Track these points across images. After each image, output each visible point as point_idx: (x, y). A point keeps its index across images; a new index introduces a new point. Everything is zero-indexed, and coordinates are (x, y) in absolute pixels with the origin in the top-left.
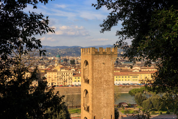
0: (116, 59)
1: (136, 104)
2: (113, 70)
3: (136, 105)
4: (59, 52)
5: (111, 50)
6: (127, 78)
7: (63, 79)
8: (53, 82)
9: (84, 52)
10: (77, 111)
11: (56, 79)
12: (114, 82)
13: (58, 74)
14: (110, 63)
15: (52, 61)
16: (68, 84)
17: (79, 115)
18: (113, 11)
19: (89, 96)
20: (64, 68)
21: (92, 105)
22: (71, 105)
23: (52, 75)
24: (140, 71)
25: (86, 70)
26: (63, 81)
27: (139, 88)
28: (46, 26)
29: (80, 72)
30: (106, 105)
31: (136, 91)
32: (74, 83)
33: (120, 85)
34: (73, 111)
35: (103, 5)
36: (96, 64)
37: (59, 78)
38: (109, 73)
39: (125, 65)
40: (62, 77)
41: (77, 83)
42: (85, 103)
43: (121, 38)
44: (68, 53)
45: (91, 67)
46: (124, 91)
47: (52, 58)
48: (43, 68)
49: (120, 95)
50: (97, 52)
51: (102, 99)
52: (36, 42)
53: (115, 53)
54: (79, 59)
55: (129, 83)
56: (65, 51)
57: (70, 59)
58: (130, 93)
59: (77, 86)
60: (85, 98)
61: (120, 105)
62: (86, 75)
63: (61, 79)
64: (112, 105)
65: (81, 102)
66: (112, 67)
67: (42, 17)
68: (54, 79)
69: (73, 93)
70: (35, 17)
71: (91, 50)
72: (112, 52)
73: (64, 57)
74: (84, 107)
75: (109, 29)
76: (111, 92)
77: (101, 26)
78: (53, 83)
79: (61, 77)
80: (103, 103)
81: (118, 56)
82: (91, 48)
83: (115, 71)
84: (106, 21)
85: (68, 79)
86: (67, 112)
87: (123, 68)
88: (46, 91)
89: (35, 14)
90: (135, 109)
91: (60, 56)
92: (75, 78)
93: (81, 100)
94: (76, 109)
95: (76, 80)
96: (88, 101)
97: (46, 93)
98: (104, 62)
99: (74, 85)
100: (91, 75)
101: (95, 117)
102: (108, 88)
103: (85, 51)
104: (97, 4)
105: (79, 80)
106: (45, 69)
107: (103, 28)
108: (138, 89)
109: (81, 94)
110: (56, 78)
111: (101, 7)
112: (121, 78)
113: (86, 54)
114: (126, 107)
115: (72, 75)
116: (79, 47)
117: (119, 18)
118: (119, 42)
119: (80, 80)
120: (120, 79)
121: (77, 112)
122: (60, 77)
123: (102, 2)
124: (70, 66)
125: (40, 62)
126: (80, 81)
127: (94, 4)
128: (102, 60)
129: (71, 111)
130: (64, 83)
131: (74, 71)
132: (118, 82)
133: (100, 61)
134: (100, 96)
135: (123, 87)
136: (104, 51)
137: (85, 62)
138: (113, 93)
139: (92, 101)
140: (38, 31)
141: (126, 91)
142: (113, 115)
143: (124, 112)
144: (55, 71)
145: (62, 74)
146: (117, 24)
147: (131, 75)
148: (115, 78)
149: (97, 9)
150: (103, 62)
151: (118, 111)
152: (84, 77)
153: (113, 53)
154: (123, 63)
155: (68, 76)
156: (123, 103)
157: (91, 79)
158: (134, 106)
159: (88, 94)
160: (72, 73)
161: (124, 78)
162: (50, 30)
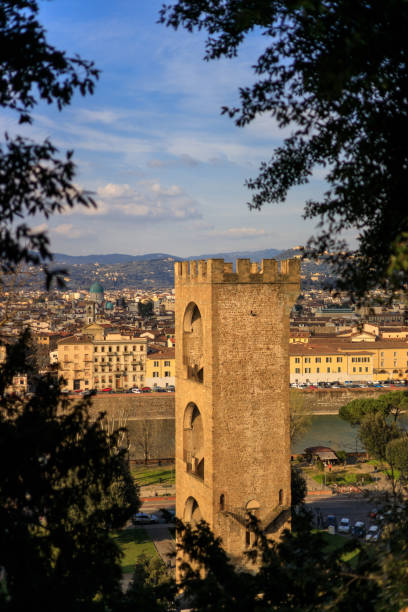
0: (295, 299)
1: (364, 451)
2: (286, 338)
3: (363, 454)
4: (100, 273)
5: (280, 266)
6: (334, 365)
7: (114, 368)
8: (79, 378)
9: (184, 276)
10: (163, 477)
11: (91, 366)
12: (287, 377)
13: (96, 350)
14: (274, 311)
15: (76, 305)
16: (130, 384)
17: (169, 491)
18: (299, 133)
19: (204, 426)
20: (116, 328)
21: (214, 456)
22: (142, 457)
23: (77, 352)
24: (378, 339)
25: (191, 336)
26: (113, 374)
27: (375, 396)
28: (66, 185)
29: (170, 345)
30: (261, 455)
31: (365, 407)
32: (149, 382)
33: (308, 388)
34: (150, 477)
35: (263, 110)
36: (227, 316)
37: (98, 363)
38: (271, 346)
39: (327, 319)
40: (110, 360)
41: (161, 382)
42: (190, 449)
43: (326, 227)
44: (130, 277)
45: (210, 327)
46: (321, 408)
47: (77, 296)
48: (46, 331)
49: (309, 421)
50: (230, 274)
51: (249, 433)
52: (32, 241)
53: (292, 279)
54: (168, 297)
55: (340, 381)
56: (118, 271)
57: (137, 300)
58: (344, 414)
59: (160, 390)
60: (189, 434)
61: (309, 455)
62: (193, 353)
63: (107, 369)
64: (284, 458)
65: (174, 446)
66: (281, 326)
67: (49, 152)
68: (82, 366)
69: (149, 414)
70: (27, 155)
71: (209, 266)
72: (280, 275)
73: (117, 293)
74: (185, 465)
75: (280, 194)
76: (280, 410)
77: (251, 186)
78: (79, 380)
79: (107, 360)
80: (250, 449)
81: (303, 289)
82: (209, 262)
83: (291, 341)
84: (270, 169)
85: (130, 368)
86: (129, 480)
87: (319, 330)
88: (61, 412)
89: (28, 143)
90: (359, 467)
91: (101, 290)
92: (156, 364)
93: (174, 438)
94: (158, 470)
95: (157, 369)
96: (198, 440)
97: (61, 417)
98: (256, 308)
99: (151, 386)
100: (210, 352)
101: (222, 496)
102: (270, 399)
103: (188, 272)
104: (241, 107)
105: (167, 369)
106: (50, 331)
107: (258, 191)
108: (371, 401)
109: (177, 418)
110: (91, 364)
111: (252, 117)
112: (313, 365)
113: (192, 281)
114: (331, 461)
115: (145, 352)
116: (166, 256)
117: (317, 156)
118: (317, 240)
119: (171, 369)
120: (307, 365)
121: (161, 481)
122: (103, 360)
123: (256, 99)
124: (137, 324)
125: (34, 311)
126: (173, 373)
127: (231, 108)
128: (247, 302)
129: (142, 476)
130: (117, 382)
131: (152, 340)
132: (302, 378)
133: (240, 305)
134: (241, 427)
135: (320, 394)
136: (254, 271)
137: (187, 309)
138: (284, 416)
139: (214, 443)
140: (38, 201)
141: (329, 408)
142: (285, 490)
143: (324, 478)
144: (86, 340)
145: (110, 349)
146: (309, 177)
147: (348, 354)
148: (293, 365)
149: (239, 123)
150: (250, 308)
151: (304, 476)
152: (186, 359)
153: (286, 277)
154: (318, 312)
155: (130, 358)
156: (321, 448)
157: (211, 368)
158: (359, 459)
159: (200, 420)
160: (145, 346)
161: (323, 365)
162: (80, 200)
